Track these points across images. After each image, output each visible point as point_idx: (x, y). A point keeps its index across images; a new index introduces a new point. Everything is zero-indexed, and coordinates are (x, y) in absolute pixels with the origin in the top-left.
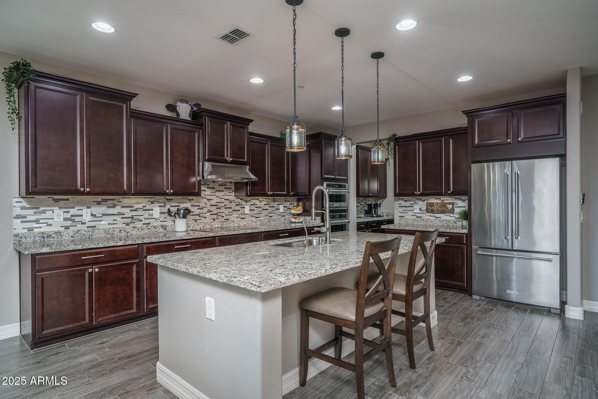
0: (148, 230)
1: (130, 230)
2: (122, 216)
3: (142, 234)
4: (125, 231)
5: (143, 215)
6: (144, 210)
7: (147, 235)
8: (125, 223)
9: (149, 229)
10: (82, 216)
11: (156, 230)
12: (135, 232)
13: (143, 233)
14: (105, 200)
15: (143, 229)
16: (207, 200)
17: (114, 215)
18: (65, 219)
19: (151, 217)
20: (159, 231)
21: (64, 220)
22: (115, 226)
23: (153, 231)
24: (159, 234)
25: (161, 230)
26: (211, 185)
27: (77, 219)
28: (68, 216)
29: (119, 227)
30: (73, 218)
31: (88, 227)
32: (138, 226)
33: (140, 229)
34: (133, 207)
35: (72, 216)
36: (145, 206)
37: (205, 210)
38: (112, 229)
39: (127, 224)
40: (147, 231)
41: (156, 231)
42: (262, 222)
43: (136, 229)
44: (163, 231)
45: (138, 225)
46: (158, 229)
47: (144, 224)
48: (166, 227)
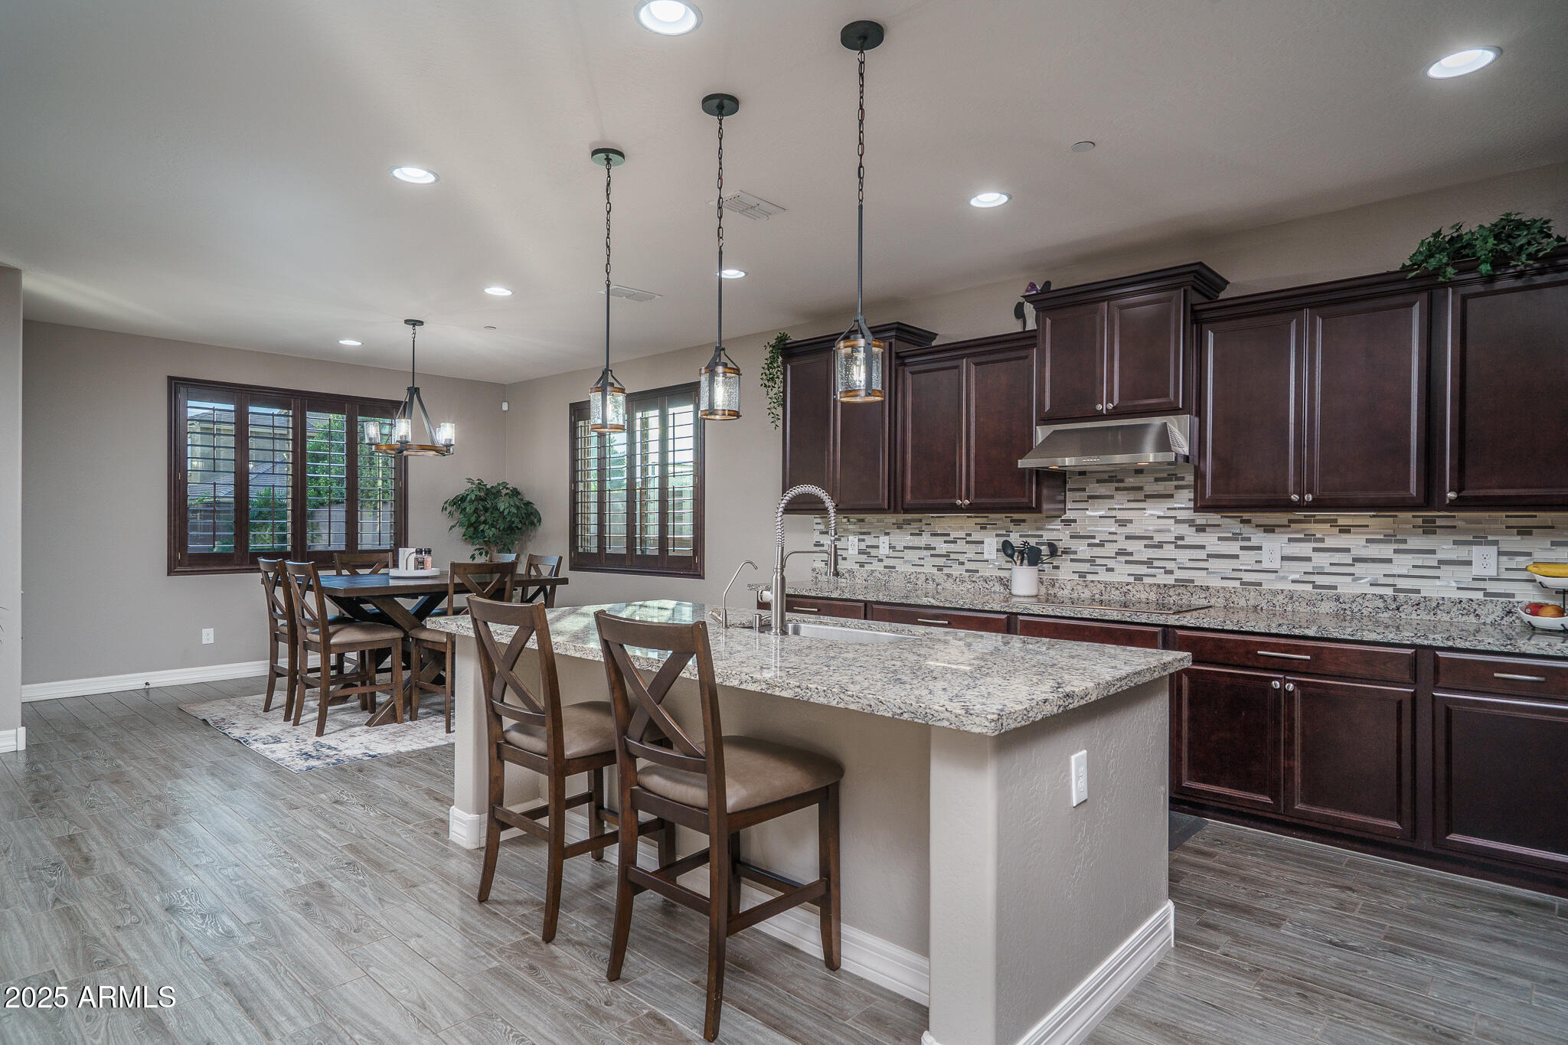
0: (973, 584)
1: (941, 581)
2: (933, 552)
3: (962, 590)
4: (934, 580)
5: (966, 553)
6: (967, 542)
7: (970, 595)
8: (936, 566)
9: (974, 582)
10: (878, 547)
11: (987, 586)
12: (949, 585)
13: (963, 588)
14: (908, 522)
15: (963, 582)
16: (1116, 521)
17: (920, 548)
18: (861, 552)
19: (979, 557)
20: (993, 589)
21: (859, 553)
22: (918, 569)
23: (981, 587)
24: (993, 595)
25: (998, 588)
26: (1131, 481)
27: (873, 552)
28: (863, 546)
29: (925, 571)
30: (868, 550)
31: (885, 567)
32: (956, 573)
33: (958, 580)
34: (948, 535)
35: (867, 547)
36: (970, 535)
37: (1110, 550)
38: (915, 575)
39: (940, 569)
40: (970, 587)
41: (987, 589)
42: (1344, 606)
43: (951, 580)
44: (1002, 590)
45: (957, 571)
46: (991, 583)
47: (967, 571)
48: (1007, 581)
